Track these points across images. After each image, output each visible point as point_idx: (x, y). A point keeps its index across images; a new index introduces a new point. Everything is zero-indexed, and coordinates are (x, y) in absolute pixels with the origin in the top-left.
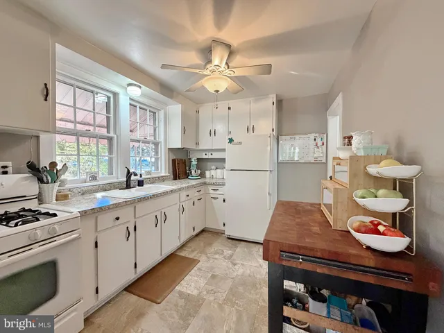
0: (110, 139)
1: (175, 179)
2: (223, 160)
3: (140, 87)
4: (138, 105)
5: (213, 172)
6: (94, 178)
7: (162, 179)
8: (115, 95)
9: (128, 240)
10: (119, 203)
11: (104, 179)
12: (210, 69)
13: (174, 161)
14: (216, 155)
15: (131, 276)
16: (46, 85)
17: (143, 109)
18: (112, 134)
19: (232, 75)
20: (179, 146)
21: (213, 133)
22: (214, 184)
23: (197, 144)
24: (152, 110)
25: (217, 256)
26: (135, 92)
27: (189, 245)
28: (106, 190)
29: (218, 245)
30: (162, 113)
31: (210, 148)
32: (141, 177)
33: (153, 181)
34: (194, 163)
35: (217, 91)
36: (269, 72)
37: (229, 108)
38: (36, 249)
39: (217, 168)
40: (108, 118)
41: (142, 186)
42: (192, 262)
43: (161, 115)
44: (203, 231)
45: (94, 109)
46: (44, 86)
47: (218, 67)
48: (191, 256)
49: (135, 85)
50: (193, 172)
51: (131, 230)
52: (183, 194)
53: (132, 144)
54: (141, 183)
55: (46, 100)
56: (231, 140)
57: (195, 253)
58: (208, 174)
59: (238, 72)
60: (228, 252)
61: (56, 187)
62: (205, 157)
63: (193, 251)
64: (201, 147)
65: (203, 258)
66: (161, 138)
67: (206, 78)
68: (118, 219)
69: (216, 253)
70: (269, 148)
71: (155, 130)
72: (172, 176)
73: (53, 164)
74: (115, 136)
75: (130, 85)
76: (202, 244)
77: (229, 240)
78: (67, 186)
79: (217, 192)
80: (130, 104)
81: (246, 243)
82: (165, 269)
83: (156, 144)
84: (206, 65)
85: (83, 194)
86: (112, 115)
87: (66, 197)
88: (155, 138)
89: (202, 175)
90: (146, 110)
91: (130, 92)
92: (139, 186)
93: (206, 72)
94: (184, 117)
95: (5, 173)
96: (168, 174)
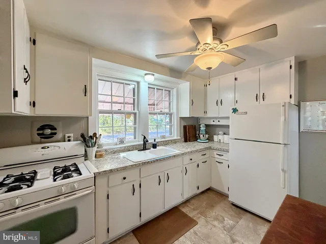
0: (135, 114)
1: (186, 141)
2: (228, 126)
3: (153, 75)
4: (156, 87)
5: (220, 137)
6: (122, 142)
7: (174, 142)
8: (138, 83)
9: (133, 194)
10: (126, 167)
11: (129, 142)
12: (201, 48)
13: (185, 127)
14: (223, 122)
15: (137, 223)
16: (85, 86)
17: (159, 89)
18: (136, 111)
19: (226, 49)
20: (188, 116)
21: (220, 103)
22: (218, 150)
23: (205, 112)
24: (167, 89)
25: (216, 223)
26: (150, 79)
27: (192, 201)
28: (129, 151)
29: (219, 210)
30: (175, 90)
31: (217, 116)
32: (155, 141)
33: (166, 143)
34: (203, 128)
35: (210, 68)
36: (275, 34)
37: (236, 79)
38: (62, 200)
39: (224, 134)
40: (134, 99)
41: (156, 148)
42: (191, 222)
43: (174, 92)
44: (209, 189)
45: (124, 95)
46: (84, 87)
47: (207, 45)
48: (191, 215)
49: (149, 74)
50: (201, 136)
51: (137, 187)
52: (187, 158)
53: (150, 117)
54: (154, 146)
55: (85, 95)
56: (235, 110)
57: (196, 212)
58: (215, 138)
59: (233, 45)
60: (229, 222)
61: (95, 149)
62: (212, 123)
63: (194, 209)
64: (209, 115)
65: (201, 221)
66: (174, 110)
67: (197, 57)
68: (125, 178)
69: (216, 219)
70: (282, 118)
71: (170, 104)
72: (183, 139)
73: (95, 134)
74: (138, 112)
75: (146, 74)
76: (204, 204)
77: (234, 207)
78: (104, 148)
79: (222, 157)
80: (149, 87)
81: (252, 216)
82: (165, 223)
83: (171, 115)
84: (197, 46)
85: (114, 153)
86: (136, 97)
87: (101, 156)
88: (170, 110)
89: (210, 139)
90: (163, 90)
91: (147, 79)
92: (153, 148)
93: (197, 53)
94: (192, 91)
95: (69, 141)
96: (179, 138)
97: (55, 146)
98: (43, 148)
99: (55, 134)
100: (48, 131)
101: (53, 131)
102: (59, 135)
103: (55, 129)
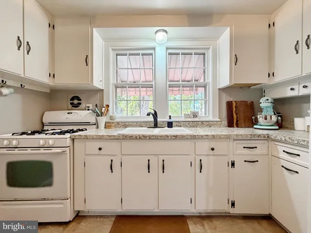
4: (180, 52)
13: (229, 104)
16: (87, 56)
17: (186, 54)
21: (304, 45)
23: (272, 75)
30: (210, 50)
32: (170, 118)
45: (140, 67)
54: (170, 125)
55: (87, 65)
68: (100, 149)
71: (204, 72)
73: (108, 106)
75: (156, 33)
78: (117, 120)
79: (296, 160)
88: (204, 81)
89: (284, 125)
90: (191, 54)
92: (168, 127)
94: (234, 41)
95: (88, 110)
96: (218, 119)
97: (75, 113)
98: (68, 113)
99: (80, 104)
100: (76, 102)
101: (79, 102)
102: (83, 106)
103: (80, 100)
